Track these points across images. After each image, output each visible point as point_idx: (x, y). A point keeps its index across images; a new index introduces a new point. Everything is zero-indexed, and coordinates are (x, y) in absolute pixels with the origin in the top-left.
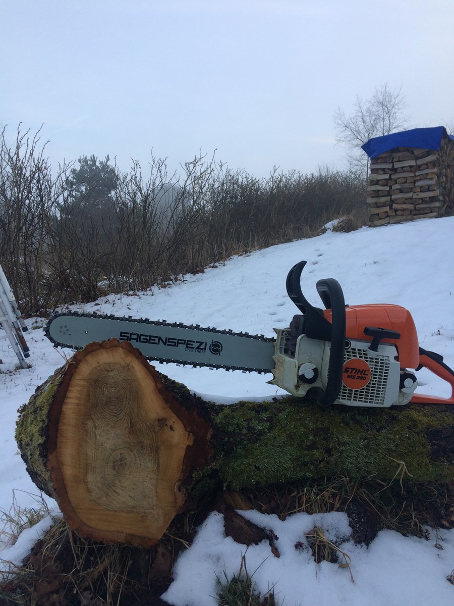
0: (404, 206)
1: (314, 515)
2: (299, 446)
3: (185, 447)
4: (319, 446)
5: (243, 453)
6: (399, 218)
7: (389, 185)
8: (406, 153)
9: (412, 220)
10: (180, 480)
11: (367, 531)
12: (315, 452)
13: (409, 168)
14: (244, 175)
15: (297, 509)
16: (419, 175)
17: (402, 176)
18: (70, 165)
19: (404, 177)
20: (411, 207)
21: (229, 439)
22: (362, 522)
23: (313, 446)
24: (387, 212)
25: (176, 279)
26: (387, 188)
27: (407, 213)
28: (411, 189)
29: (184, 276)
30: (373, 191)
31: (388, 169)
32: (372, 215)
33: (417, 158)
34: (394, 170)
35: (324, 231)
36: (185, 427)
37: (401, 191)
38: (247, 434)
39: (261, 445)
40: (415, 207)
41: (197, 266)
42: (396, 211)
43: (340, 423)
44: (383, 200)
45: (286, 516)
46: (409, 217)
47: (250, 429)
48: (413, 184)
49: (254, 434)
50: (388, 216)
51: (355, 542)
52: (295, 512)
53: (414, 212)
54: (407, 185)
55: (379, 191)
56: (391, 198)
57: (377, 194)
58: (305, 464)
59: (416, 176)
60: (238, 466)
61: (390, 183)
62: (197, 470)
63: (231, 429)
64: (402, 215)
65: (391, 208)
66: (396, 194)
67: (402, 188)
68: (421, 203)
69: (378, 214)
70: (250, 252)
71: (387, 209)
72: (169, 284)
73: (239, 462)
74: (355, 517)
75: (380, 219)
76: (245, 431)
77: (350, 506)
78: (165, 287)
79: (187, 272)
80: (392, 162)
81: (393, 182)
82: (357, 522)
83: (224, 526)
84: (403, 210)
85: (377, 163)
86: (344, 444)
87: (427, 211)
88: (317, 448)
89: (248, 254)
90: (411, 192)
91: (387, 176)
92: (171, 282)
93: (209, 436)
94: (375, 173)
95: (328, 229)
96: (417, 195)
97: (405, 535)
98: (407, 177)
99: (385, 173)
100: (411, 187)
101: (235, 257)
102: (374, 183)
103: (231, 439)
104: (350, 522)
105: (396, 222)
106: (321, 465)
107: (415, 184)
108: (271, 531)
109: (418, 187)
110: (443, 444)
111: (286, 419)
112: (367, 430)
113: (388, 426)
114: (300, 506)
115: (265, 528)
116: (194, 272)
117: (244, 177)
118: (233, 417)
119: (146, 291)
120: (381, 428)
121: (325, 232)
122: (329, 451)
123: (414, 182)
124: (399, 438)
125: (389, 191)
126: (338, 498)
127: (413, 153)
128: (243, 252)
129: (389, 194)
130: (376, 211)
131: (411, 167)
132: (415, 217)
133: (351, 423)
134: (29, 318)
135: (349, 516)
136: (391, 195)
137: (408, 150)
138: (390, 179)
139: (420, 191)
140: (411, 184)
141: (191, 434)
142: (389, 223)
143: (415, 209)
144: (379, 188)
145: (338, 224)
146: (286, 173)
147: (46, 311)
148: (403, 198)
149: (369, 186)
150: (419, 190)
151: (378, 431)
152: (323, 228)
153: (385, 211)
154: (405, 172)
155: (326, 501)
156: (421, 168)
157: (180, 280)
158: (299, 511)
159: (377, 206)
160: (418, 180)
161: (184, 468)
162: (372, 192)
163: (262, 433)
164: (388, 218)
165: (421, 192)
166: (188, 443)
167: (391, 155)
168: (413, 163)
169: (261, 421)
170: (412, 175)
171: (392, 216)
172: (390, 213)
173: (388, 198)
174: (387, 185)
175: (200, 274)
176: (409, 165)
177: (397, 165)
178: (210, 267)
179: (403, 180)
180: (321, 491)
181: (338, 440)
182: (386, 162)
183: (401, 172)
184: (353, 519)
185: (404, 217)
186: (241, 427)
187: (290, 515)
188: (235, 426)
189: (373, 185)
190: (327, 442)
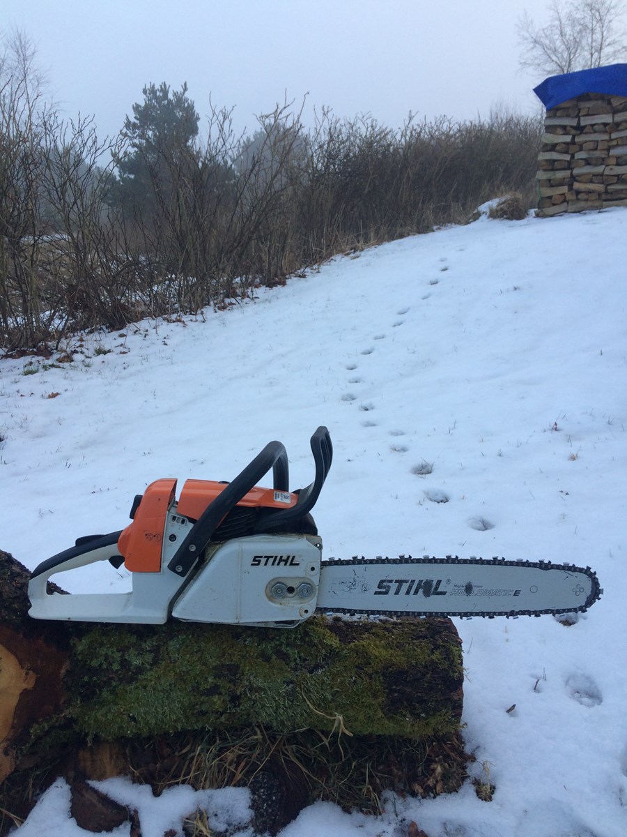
0: (591, 186)
1: (200, 792)
2: (193, 691)
3: (18, 692)
4: (223, 691)
5: (111, 698)
6: (582, 204)
7: (570, 152)
8: (600, 103)
9: (599, 209)
10: (7, 740)
11: (277, 814)
12: (216, 698)
13: (602, 126)
14: (369, 122)
15: (182, 778)
16: (616, 139)
17: (589, 139)
18: (87, 122)
19: (594, 141)
20: (599, 187)
21: (91, 678)
22: (272, 801)
23: (214, 690)
24: (564, 194)
25: (244, 295)
26: (568, 157)
27: (594, 196)
28: (603, 159)
29: (255, 290)
30: (547, 160)
31: (572, 127)
32: (542, 198)
33: (615, 112)
34: (580, 129)
35: (477, 216)
36: (21, 663)
37: (588, 162)
38: (118, 670)
39: (137, 688)
40: (606, 188)
41: (276, 275)
42: (578, 192)
43: (257, 658)
44: (560, 175)
45: (164, 788)
46: (597, 203)
47: (124, 663)
48: (606, 152)
49: (129, 670)
50: (565, 201)
51: (255, 832)
52: (177, 783)
53: (604, 197)
54: (597, 154)
55: (554, 161)
56: (571, 174)
57: (552, 165)
58: (203, 713)
59: (611, 140)
60: (102, 715)
61: (573, 149)
62: (38, 723)
63: (95, 663)
64: (587, 200)
65: (571, 188)
66: (580, 167)
67: (589, 158)
68: (615, 181)
69: (550, 198)
70: (362, 250)
71: (565, 189)
72: (231, 304)
73: (104, 710)
74: (263, 792)
75: (554, 205)
76: (116, 667)
77: (258, 777)
78: (223, 308)
79: (262, 283)
80: (578, 116)
81: (577, 147)
82: (264, 801)
83: (72, 801)
84: (589, 192)
85: (555, 116)
86: (259, 689)
87: (623, 196)
88: (220, 694)
89: (358, 253)
90: (602, 164)
91: (568, 139)
92: (233, 301)
93: (63, 671)
94: (550, 133)
95: (483, 213)
96: (611, 169)
97: (347, 810)
98: (597, 141)
99: (567, 133)
100: (603, 156)
101: (338, 257)
102: (549, 148)
103: (95, 679)
104: (253, 801)
105: (577, 210)
106: (223, 719)
107: (609, 153)
108: (136, 812)
109: (613, 156)
110: (408, 690)
111: (178, 651)
112: (296, 670)
113: (327, 664)
114: (187, 774)
115: (127, 806)
116: (271, 285)
117: (370, 125)
118: (102, 645)
119: (196, 315)
120: (317, 667)
121: (478, 218)
122: (235, 699)
123: (608, 149)
124: (341, 682)
125: (569, 162)
126: (243, 764)
127: (609, 103)
128: (351, 249)
129: (569, 166)
130: (547, 192)
131: (605, 125)
132: (604, 203)
133: (274, 657)
134: (22, 356)
135: (253, 793)
136: (572, 169)
137: (602, 98)
138: (573, 142)
139: (615, 163)
140: (603, 152)
141: (31, 672)
142: (566, 212)
143: (606, 192)
144: (554, 156)
145: (498, 206)
146: (431, 120)
147: (46, 347)
148: (589, 174)
149: (541, 153)
150: (614, 161)
151: (311, 672)
152: (476, 211)
153: (561, 193)
154: (595, 132)
155: (226, 767)
156: (620, 128)
157: (248, 297)
158: (183, 782)
159: (551, 184)
160: (614, 147)
161: (15, 722)
162: (544, 163)
163: (140, 670)
164: (565, 204)
165: (618, 164)
166: (25, 686)
167: (577, 106)
168: (608, 119)
169: (141, 652)
170: (606, 137)
171: (572, 200)
172: (569, 196)
173: (567, 173)
174: (566, 152)
175: (279, 287)
176: (603, 121)
177: (585, 121)
178: (296, 276)
179: (591, 146)
180: (221, 751)
181: (250, 683)
182: (568, 116)
183: (591, 133)
184: (259, 796)
185: (589, 204)
186: (111, 660)
187: (170, 786)
188: (102, 659)
189: (547, 151)
190: (234, 685)
